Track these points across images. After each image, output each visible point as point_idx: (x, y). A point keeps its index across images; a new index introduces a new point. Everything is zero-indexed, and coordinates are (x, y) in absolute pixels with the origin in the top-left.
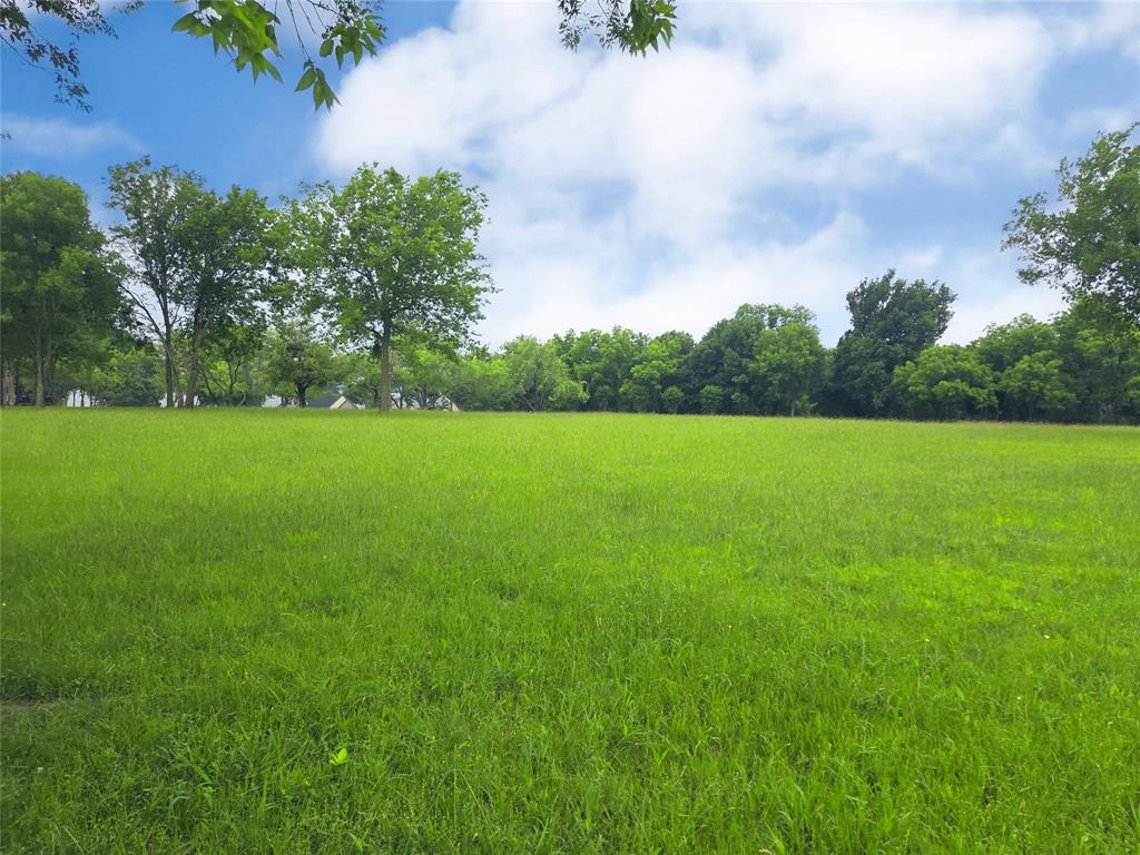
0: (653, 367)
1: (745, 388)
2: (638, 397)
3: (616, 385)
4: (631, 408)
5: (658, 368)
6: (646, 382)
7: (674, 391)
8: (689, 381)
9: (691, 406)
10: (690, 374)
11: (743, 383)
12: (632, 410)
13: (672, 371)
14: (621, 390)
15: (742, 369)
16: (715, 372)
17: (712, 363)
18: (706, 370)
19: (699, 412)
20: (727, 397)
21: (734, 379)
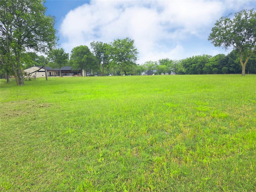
0: (210, 64)
1: (234, 67)
2: (207, 71)
3: (202, 68)
4: (206, 73)
5: (212, 64)
6: (209, 67)
7: (216, 69)
8: (219, 66)
9: (220, 72)
10: (219, 65)
11: (233, 66)
12: (206, 74)
13: (215, 64)
14: (203, 69)
15: (233, 63)
16: (227, 64)
17: (225, 61)
18: (224, 63)
19: (222, 74)
20: (229, 70)
21: (231, 65)
